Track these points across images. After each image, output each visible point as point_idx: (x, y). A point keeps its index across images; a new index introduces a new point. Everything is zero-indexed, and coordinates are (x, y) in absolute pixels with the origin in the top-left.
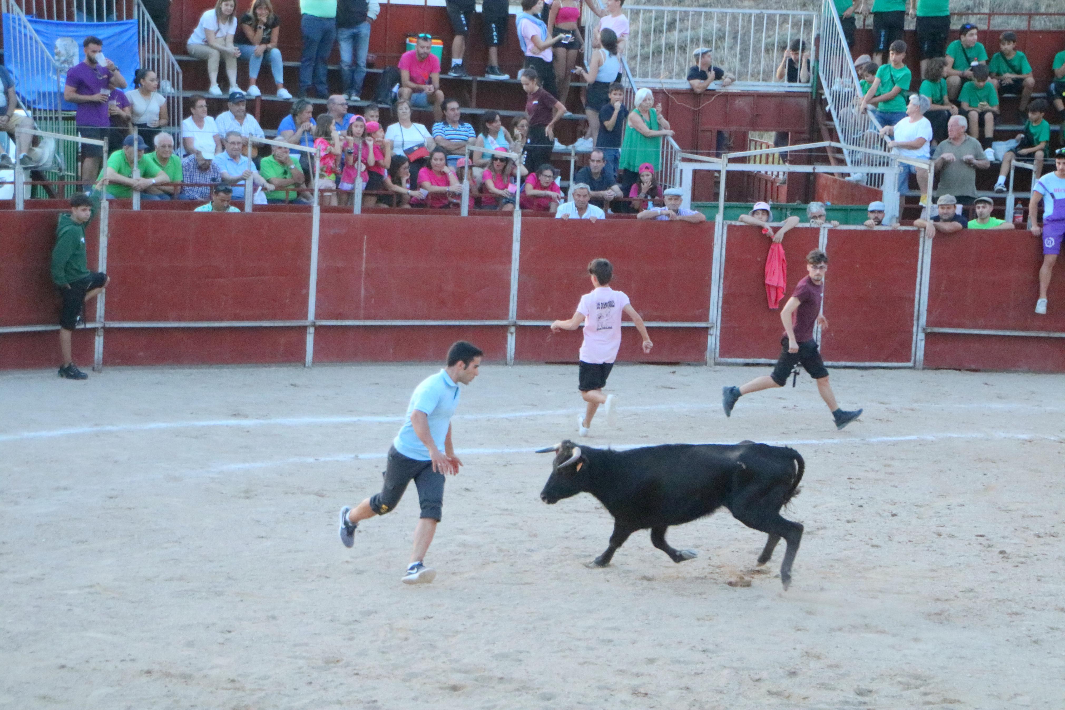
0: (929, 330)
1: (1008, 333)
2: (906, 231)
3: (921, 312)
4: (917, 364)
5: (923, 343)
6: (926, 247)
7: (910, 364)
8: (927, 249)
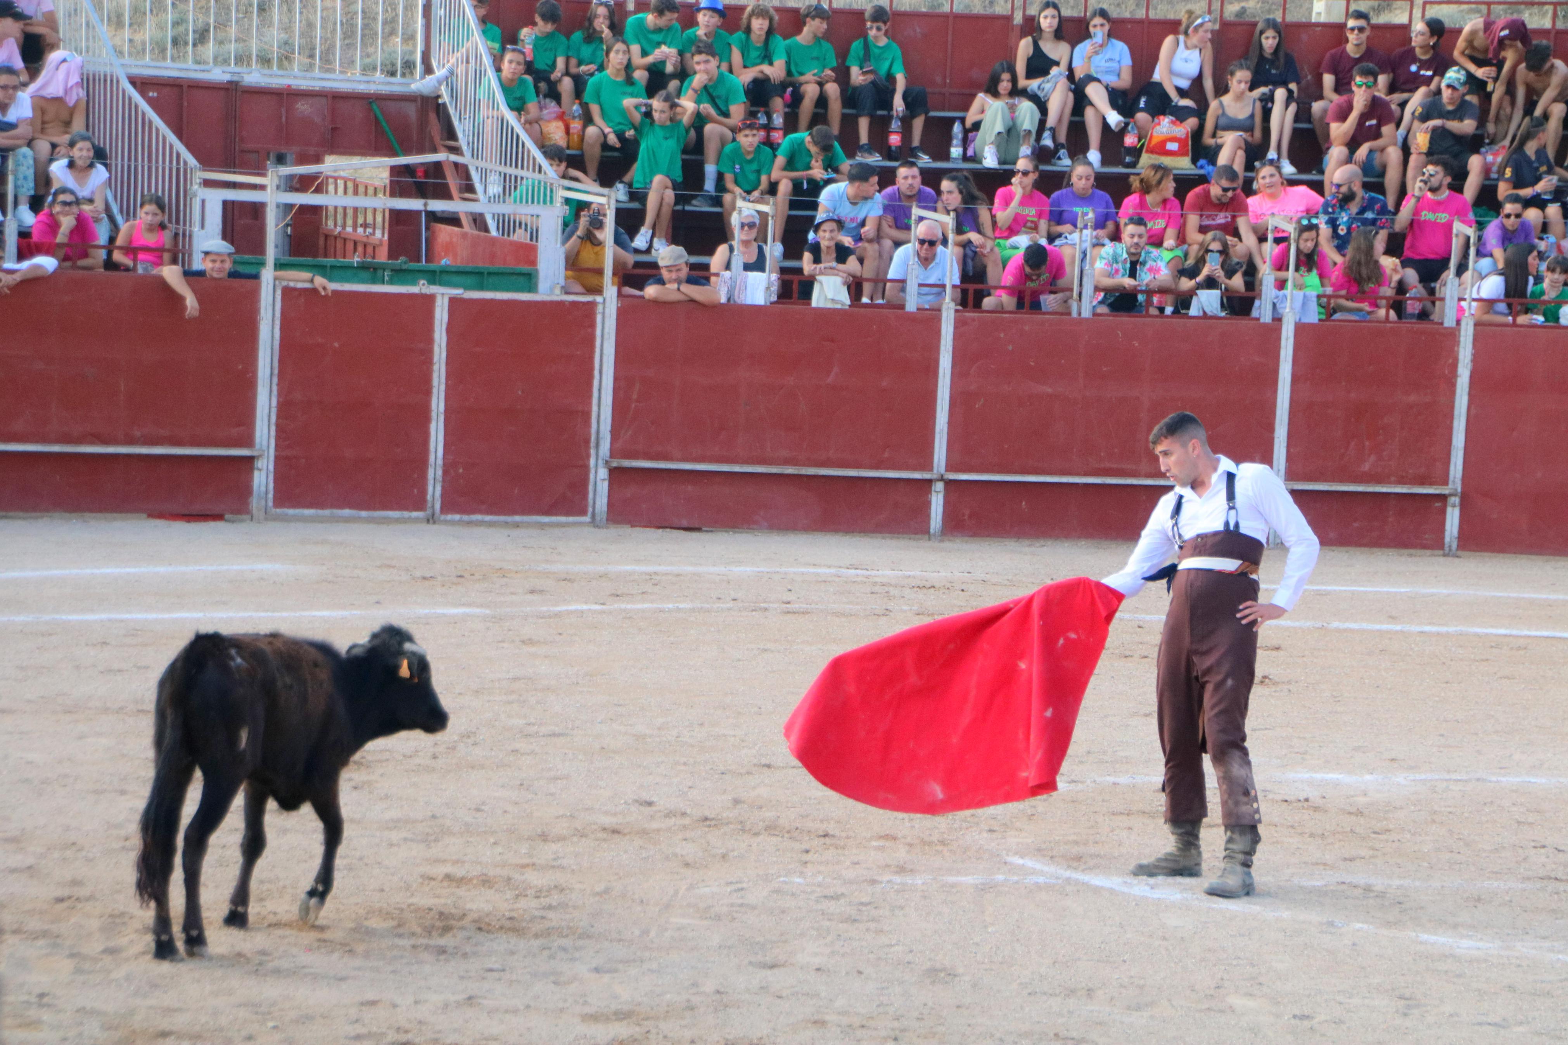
0: (615, 463)
1: (737, 468)
2: (574, 303)
3: (601, 435)
4: (598, 518)
5: (606, 484)
6: (606, 330)
7: (587, 519)
8: (609, 333)
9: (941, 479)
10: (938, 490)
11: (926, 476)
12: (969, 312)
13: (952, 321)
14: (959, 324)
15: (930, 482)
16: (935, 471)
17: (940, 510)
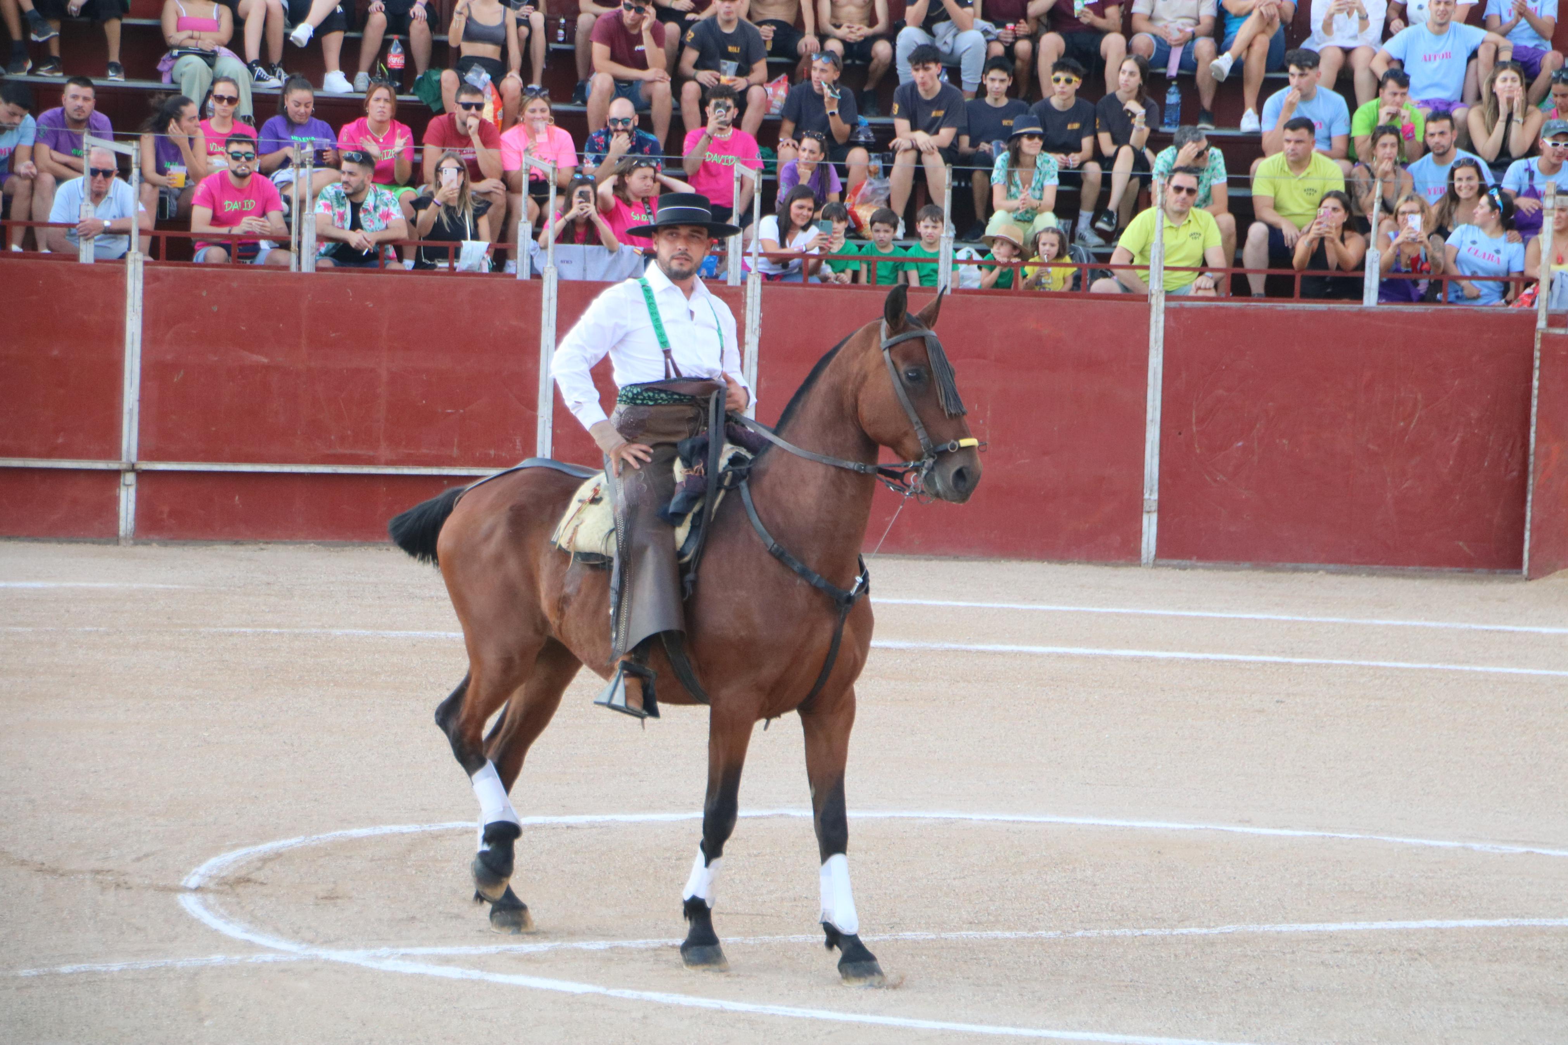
9: (133, 469)
10: (127, 482)
11: (113, 465)
12: (161, 264)
13: (141, 276)
14: (149, 279)
15: (117, 473)
16: (124, 459)
17: (132, 507)
